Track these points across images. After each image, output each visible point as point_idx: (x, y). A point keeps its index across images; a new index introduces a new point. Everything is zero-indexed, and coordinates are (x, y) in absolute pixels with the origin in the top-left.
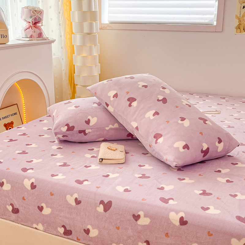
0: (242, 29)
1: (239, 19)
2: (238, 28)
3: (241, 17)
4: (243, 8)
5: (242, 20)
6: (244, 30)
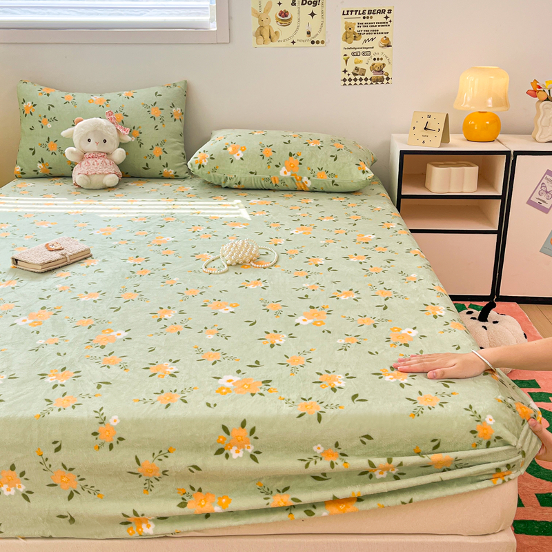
5: (264, 19)
6: (270, 38)
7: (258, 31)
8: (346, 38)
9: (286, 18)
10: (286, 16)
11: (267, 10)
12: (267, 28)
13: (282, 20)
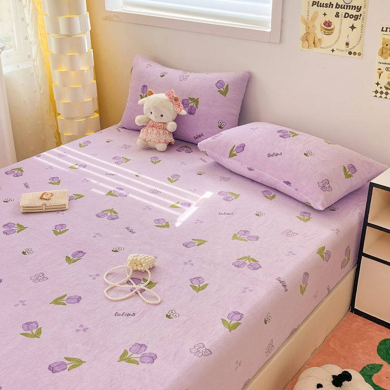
0: (311, 42)
1: (306, 24)
2: (305, 39)
3: (309, 20)
4: (312, 6)
5: (311, 27)
6: (314, 43)
7: (305, 37)
8: (382, 53)
9: (329, 28)
10: (330, 26)
11: (314, 19)
12: (312, 35)
13: (326, 29)
